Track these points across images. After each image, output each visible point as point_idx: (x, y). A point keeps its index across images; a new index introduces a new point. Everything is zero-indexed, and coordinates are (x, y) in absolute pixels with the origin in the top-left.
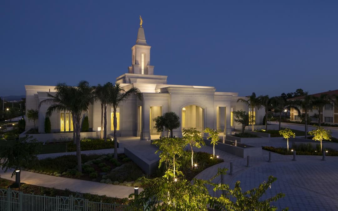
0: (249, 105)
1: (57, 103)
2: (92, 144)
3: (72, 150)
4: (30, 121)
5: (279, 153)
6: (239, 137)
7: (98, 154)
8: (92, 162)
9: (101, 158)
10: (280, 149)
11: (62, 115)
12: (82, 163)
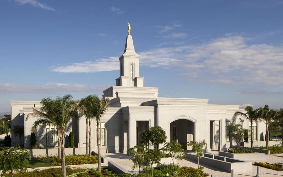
0: (248, 118)
1: (43, 118)
2: (78, 159)
3: (57, 164)
4: (16, 137)
5: (272, 169)
6: (232, 153)
7: (83, 168)
8: (77, 174)
9: (85, 172)
10: (276, 165)
11: (47, 130)
12: (67, 175)
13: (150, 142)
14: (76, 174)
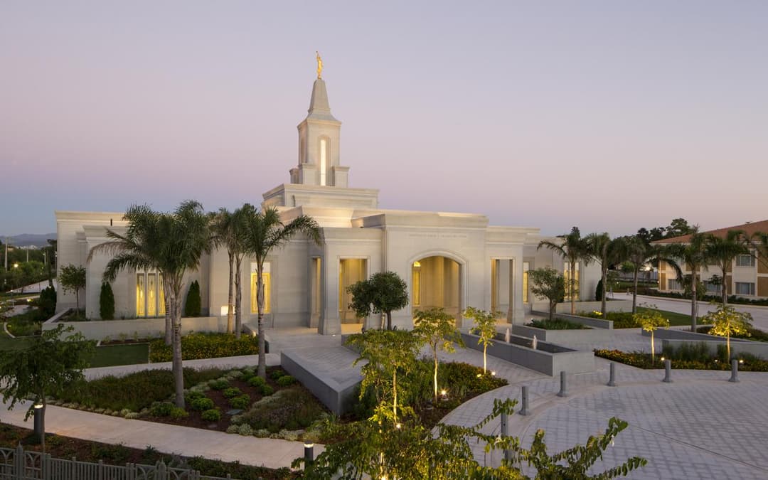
0: (565, 254)
1: (129, 252)
2: (209, 346)
3: (162, 358)
4: (68, 292)
5: (632, 365)
6: (542, 328)
7: (222, 369)
8: (208, 385)
9: (229, 377)
10: (635, 355)
11: (140, 277)
12: (185, 388)
13: (372, 306)
14: (206, 384)
